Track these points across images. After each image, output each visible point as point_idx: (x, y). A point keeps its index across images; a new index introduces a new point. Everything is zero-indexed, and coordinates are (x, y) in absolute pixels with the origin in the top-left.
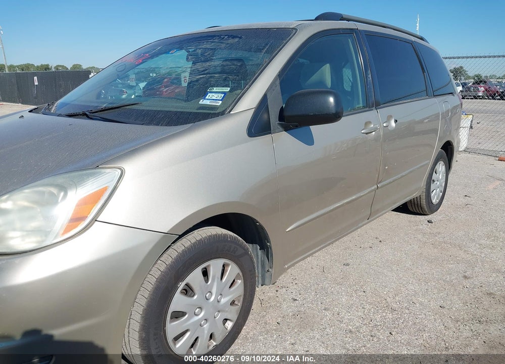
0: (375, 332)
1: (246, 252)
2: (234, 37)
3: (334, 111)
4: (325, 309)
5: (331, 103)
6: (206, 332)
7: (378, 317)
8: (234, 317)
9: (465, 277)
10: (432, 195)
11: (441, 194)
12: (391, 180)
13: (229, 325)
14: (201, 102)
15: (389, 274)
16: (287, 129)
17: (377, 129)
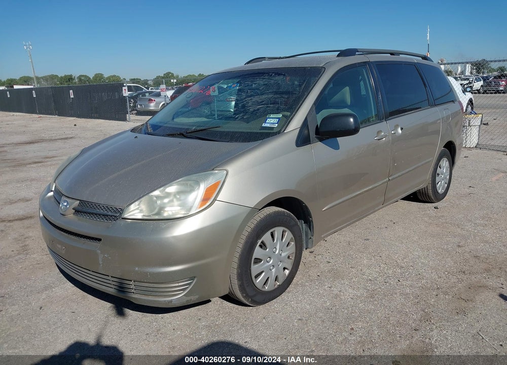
0: (388, 280)
1: (297, 224)
2: (279, 75)
3: (354, 128)
4: (351, 267)
5: (351, 122)
6: (273, 274)
7: (390, 272)
8: (290, 266)
9: (459, 246)
10: (438, 186)
11: (446, 185)
12: (400, 174)
13: (287, 272)
14: (263, 125)
15: (400, 245)
16: (321, 140)
17: (387, 136)
